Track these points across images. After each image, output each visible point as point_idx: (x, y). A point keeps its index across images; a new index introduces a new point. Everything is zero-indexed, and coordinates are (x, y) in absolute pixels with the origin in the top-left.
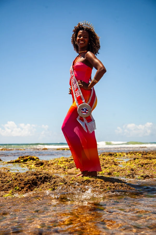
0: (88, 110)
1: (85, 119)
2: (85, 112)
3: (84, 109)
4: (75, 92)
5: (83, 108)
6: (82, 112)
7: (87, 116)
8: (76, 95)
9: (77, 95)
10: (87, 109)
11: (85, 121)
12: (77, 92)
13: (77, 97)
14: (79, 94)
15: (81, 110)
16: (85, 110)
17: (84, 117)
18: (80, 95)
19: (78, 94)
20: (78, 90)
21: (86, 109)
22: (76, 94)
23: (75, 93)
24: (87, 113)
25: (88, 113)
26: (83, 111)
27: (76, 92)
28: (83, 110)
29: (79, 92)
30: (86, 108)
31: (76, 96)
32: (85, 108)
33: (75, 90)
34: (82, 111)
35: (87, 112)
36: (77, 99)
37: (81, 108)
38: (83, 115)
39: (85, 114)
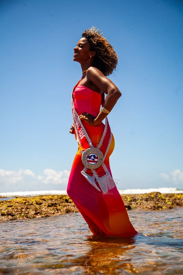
0: (97, 158)
1: (94, 172)
2: (94, 161)
3: (92, 156)
4: (78, 132)
5: (90, 155)
6: (89, 161)
7: (98, 167)
8: (79, 137)
9: (81, 136)
10: (96, 156)
11: (95, 175)
12: (80, 132)
13: (81, 139)
14: (84, 134)
15: (87, 158)
16: (92, 158)
17: (92, 168)
18: (84, 136)
19: (81, 134)
20: (81, 129)
21: (94, 156)
22: (80, 134)
23: (79, 134)
24: (96, 162)
25: (98, 161)
26: (90, 160)
27: (79, 131)
28: (90, 157)
29: (82, 131)
30: (94, 154)
31: (80, 139)
32: (92, 154)
33: (78, 129)
34: (88, 159)
35: (96, 160)
36: (81, 142)
37: (87, 155)
38: (90, 165)
39: (94, 164)
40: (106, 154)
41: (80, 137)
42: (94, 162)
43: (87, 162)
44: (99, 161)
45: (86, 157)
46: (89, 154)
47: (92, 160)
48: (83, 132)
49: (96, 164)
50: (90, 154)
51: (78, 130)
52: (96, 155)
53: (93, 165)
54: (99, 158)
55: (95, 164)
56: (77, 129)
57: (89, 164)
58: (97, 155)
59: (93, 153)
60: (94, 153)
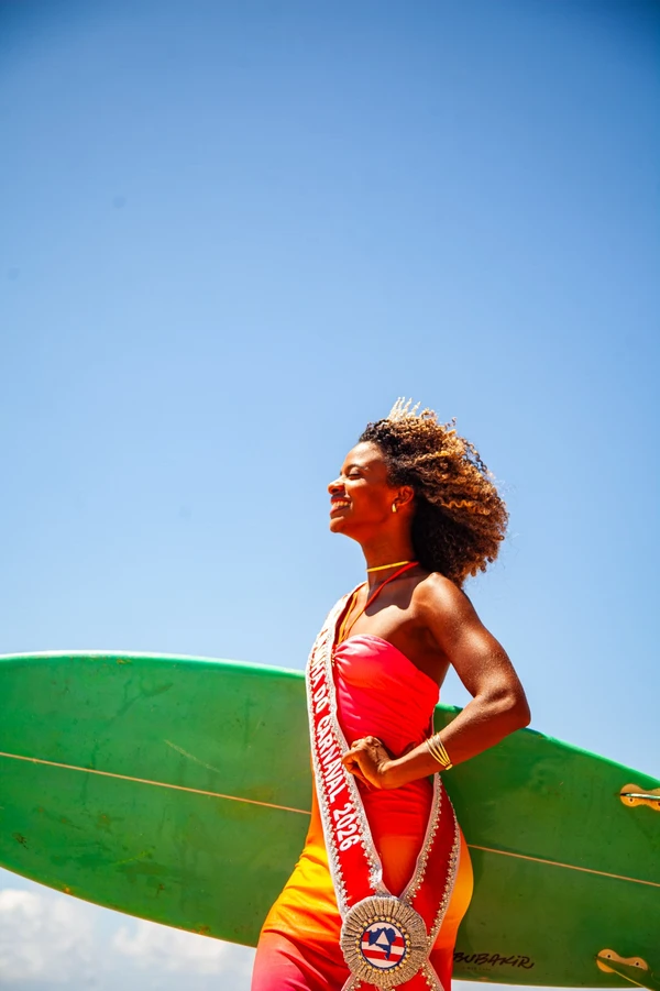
0: (401, 942)
2: (389, 956)
3: (379, 931)
4: (331, 814)
5: (373, 929)
6: (367, 954)
8: (335, 838)
9: (345, 837)
10: (398, 934)
12: (341, 816)
13: (342, 848)
14: (356, 833)
15: (361, 940)
16: (383, 939)
17: (380, 983)
18: (357, 838)
19: (346, 829)
20: (348, 806)
21: (390, 934)
22: (339, 826)
23: (334, 823)
24: (398, 959)
25: (403, 957)
26: (374, 948)
27: (337, 813)
28: (371, 937)
29: (352, 817)
30: (388, 926)
31: (338, 845)
32: (381, 926)
33: (332, 800)
34: (365, 945)
35: (397, 950)
36: (340, 862)
37: (361, 930)
38: (374, 970)
39: (388, 969)
40: (439, 922)
41: (340, 838)
42: (389, 960)
43: (360, 957)
44: (407, 956)
45: (359, 936)
46: (370, 925)
47: (381, 950)
48: (354, 822)
49: (396, 968)
50: (374, 922)
51: (332, 807)
52: (399, 929)
53: (386, 972)
54: (407, 943)
55: (392, 967)
56: (328, 799)
57: (370, 967)
58: (403, 930)
59: (385, 921)
60: (390, 923)
